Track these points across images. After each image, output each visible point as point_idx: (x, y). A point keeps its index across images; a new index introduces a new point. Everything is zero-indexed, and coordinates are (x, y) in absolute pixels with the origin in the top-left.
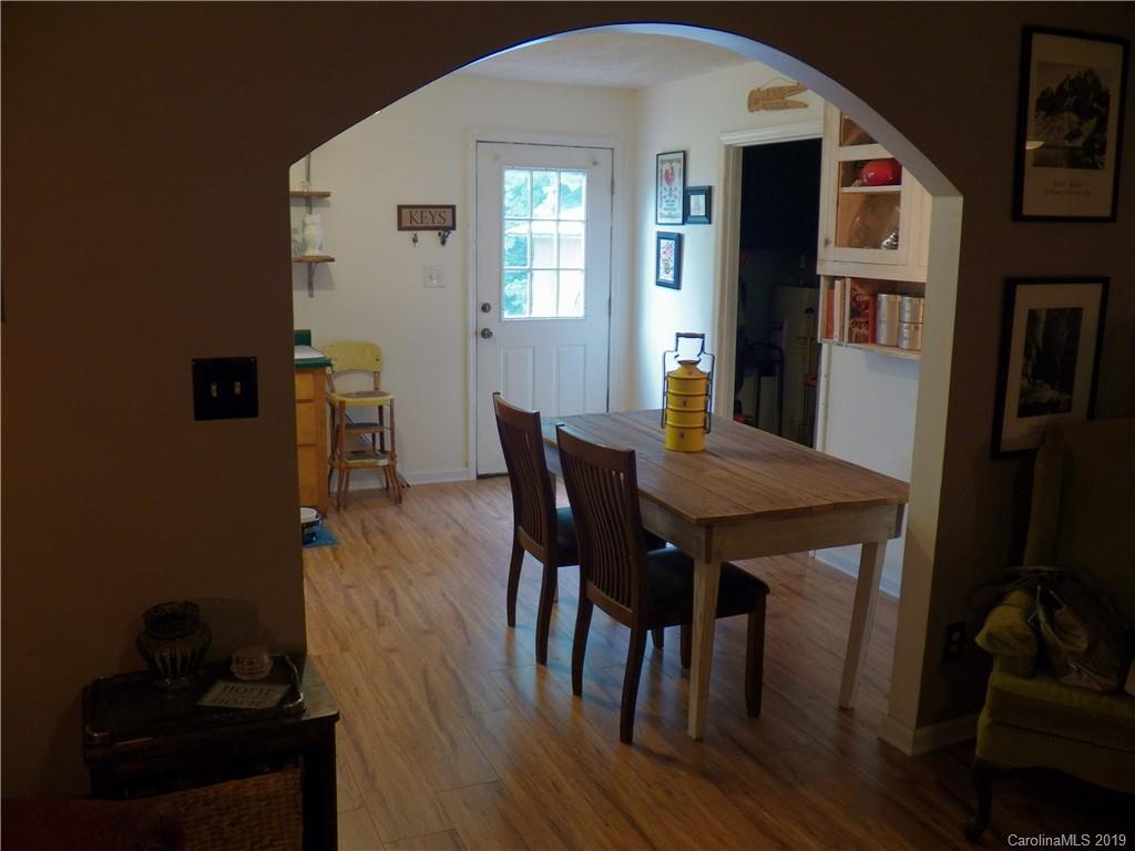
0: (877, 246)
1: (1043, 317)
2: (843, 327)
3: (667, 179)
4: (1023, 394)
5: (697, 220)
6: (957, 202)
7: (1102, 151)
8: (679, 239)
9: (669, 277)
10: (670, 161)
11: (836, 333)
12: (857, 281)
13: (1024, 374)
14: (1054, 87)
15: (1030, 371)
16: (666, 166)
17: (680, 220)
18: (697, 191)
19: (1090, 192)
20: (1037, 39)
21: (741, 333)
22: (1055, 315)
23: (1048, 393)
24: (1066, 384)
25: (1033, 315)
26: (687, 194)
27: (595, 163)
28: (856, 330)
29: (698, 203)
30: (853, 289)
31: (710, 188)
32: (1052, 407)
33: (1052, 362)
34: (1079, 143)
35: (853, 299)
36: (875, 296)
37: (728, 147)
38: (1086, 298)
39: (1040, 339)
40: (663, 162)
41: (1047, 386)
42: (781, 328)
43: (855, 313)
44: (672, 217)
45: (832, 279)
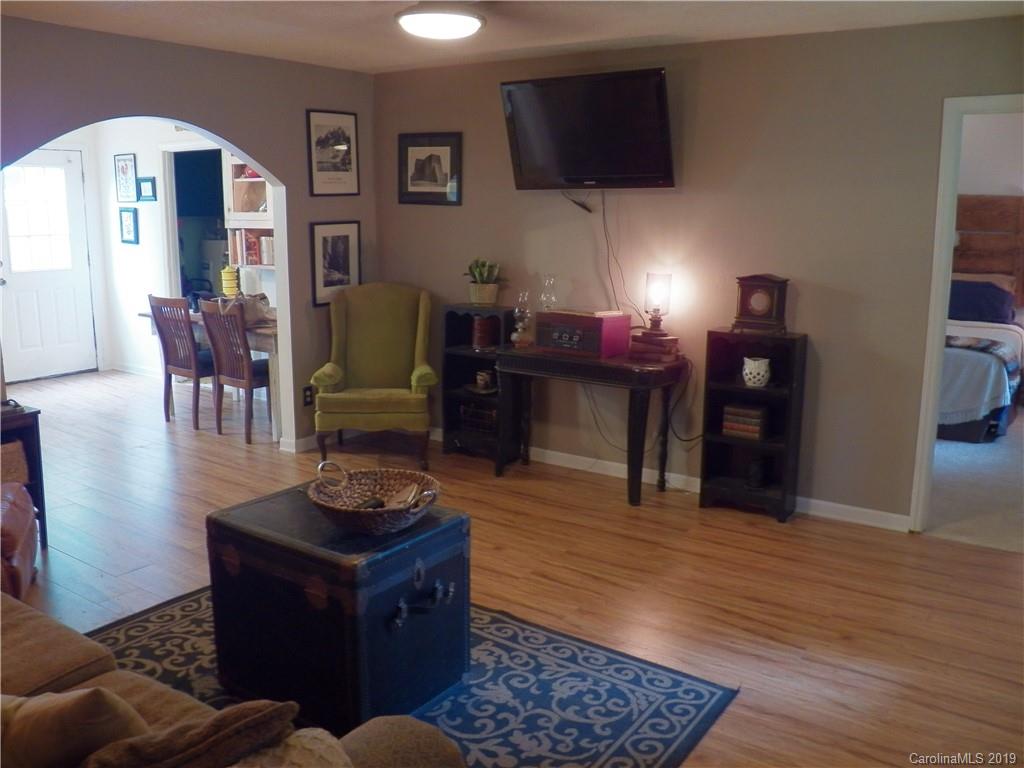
0: (257, 211)
1: (330, 240)
2: (242, 257)
3: (123, 172)
4: (325, 276)
5: (147, 199)
6: (283, 189)
7: (350, 163)
8: (135, 212)
9: (131, 237)
10: (125, 160)
11: (240, 260)
12: (248, 231)
13: (324, 267)
14: (323, 136)
15: (327, 265)
16: (122, 164)
17: (135, 199)
18: (146, 180)
19: (346, 182)
20: (312, 115)
21: (183, 269)
22: (336, 239)
23: (337, 276)
24: (346, 272)
25: (325, 240)
26: (138, 182)
27: (69, 161)
28: (250, 258)
29: (146, 188)
30: (246, 235)
31: (154, 178)
32: (340, 282)
33: (337, 260)
34: (338, 160)
35: (247, 240)
36: (258, 238)
37: (164, 152)
38: (350, 231)
39: (330, 250)
40: (119, 160)
41: (336, 272)
42: (208, 268)
43: (248, 248)
44: (128, 197)
45: (234, 230)
